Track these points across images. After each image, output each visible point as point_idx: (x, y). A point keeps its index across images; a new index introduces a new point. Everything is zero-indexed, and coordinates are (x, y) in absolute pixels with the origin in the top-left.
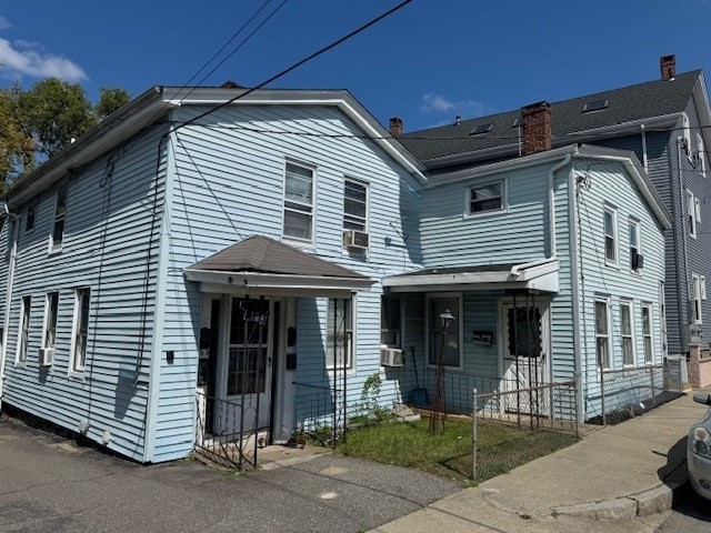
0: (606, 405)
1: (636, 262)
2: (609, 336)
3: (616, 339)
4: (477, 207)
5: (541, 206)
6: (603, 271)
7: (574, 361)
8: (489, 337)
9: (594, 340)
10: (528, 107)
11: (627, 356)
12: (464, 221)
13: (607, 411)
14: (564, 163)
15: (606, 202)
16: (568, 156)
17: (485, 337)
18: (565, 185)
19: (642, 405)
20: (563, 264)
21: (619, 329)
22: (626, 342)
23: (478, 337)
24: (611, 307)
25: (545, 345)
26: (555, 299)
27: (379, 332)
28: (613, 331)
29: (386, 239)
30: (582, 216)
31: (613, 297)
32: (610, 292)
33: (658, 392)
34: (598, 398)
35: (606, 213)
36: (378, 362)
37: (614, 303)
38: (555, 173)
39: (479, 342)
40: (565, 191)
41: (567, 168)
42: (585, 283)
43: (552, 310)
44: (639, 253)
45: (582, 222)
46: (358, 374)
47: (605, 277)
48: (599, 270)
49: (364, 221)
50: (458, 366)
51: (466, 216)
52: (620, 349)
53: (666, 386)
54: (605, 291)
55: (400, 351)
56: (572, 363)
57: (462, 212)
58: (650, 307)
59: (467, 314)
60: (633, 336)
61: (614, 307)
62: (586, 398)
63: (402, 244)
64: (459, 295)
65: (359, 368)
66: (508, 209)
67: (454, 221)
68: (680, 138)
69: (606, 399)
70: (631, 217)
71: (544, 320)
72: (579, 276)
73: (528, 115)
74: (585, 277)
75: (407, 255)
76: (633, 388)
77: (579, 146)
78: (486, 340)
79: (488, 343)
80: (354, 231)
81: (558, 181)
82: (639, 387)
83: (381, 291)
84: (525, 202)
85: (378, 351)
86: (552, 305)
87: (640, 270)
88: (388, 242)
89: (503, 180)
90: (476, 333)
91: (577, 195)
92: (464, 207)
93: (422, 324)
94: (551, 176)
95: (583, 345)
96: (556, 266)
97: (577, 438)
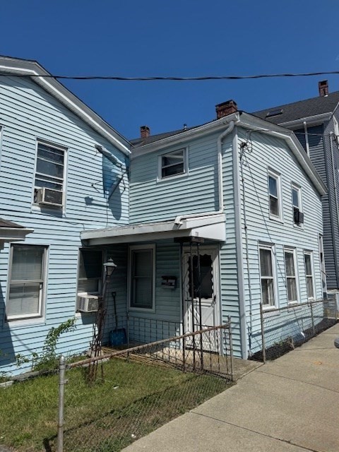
0: (266, 340)
1: (298, 218)
2: (274, 278)
3: (280, 280)
4: (166, 173)
5: (213, 168)
6: (267, 223)
7: (238, 301)
8: (173, 281)
9: (258, 282)
10: (220, 105)
11: (291, 294)
12: (157, 184)
13: (268, 345)
14: (229, 130)
15: (270, 168)
16: (232, 124)
17: (171, 281)
18: (230, 149)
19: (303, 334)
20: (229, 216)
21: (283, 271)
22: (290, 282)
23: (165, 281)
24: (275, 254)
25: (216, 287)
26: (223, 247)
27: (75, 281)
28: (277, 273)
29: (87, 199)
30: (244, 176)
31: (277, 246)
32: (274, 241)
33: (317, 321)
34: (258, 334)
35: (270, 178)
36: (74, 309)
37: (277, 250)
38: (223, 140)
39: (166, 287)
40: (231, 154)
41: (231, 135)
42: (248, 232)
43: (221, 257)
44: (301, 211)
45: (245, 181)
46: (48, 322)
47: (269, 228)
48: (263, 222)
49: (62, 181)
50: (151, 308)
51: (158, 180)
52: (285, 288)
53: (326, 314)
54: (269, 241)
55: (96, 297)
56: (237, 304)
57: (155, 177)
58: (311, 254)
59: (158, 262)
60: (296, 277)
61: (278, 254)
62: (250, 335)
63: (105, 204)
64: (153, 246)
65: (49, 317)
66: (188, 172)
67: (150, 185)
68: (331, 133)
69: (265, 335)
70: (293, 183)
71: (215, 265)
72: (243, 226)
73: (220, 111)
74: (248, 227)
75: (110, 213)
76: (297, 320)
77: (241, 114)
78: (171, 284)
79: (173, 287)
80: (44, 189)
81: (224, 147)
82: (302, 318)
83: (80, 244)
84: (200, 166)
85: (75, 299)
86: (221, 252)
87: (301, 225)
88: (89, 201)
89: (185, 149)
90: (164, 278)
91: (241, 158)
92: (157, 173)
93: (126, 272)
94: (219, 143)
95: (247, 287)
96: (223, 218)
97: (230, 381)
